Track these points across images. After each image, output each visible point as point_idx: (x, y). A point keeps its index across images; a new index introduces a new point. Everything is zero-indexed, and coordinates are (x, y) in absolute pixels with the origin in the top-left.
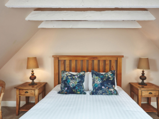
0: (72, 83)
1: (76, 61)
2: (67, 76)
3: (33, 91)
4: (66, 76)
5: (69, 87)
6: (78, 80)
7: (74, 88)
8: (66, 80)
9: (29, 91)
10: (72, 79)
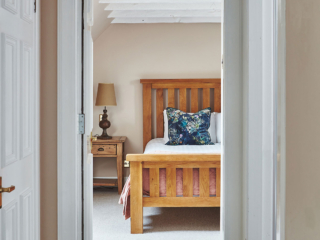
0: (191, 127)
1: (189, 89)
2: (181, 116)
3: (113, 147)
4: (177, 116)
5: (185, 133)
6: (200, 122)
7: (195, 134)
8: (179, 122)
9: (105, 147)
10: (191, 119)
